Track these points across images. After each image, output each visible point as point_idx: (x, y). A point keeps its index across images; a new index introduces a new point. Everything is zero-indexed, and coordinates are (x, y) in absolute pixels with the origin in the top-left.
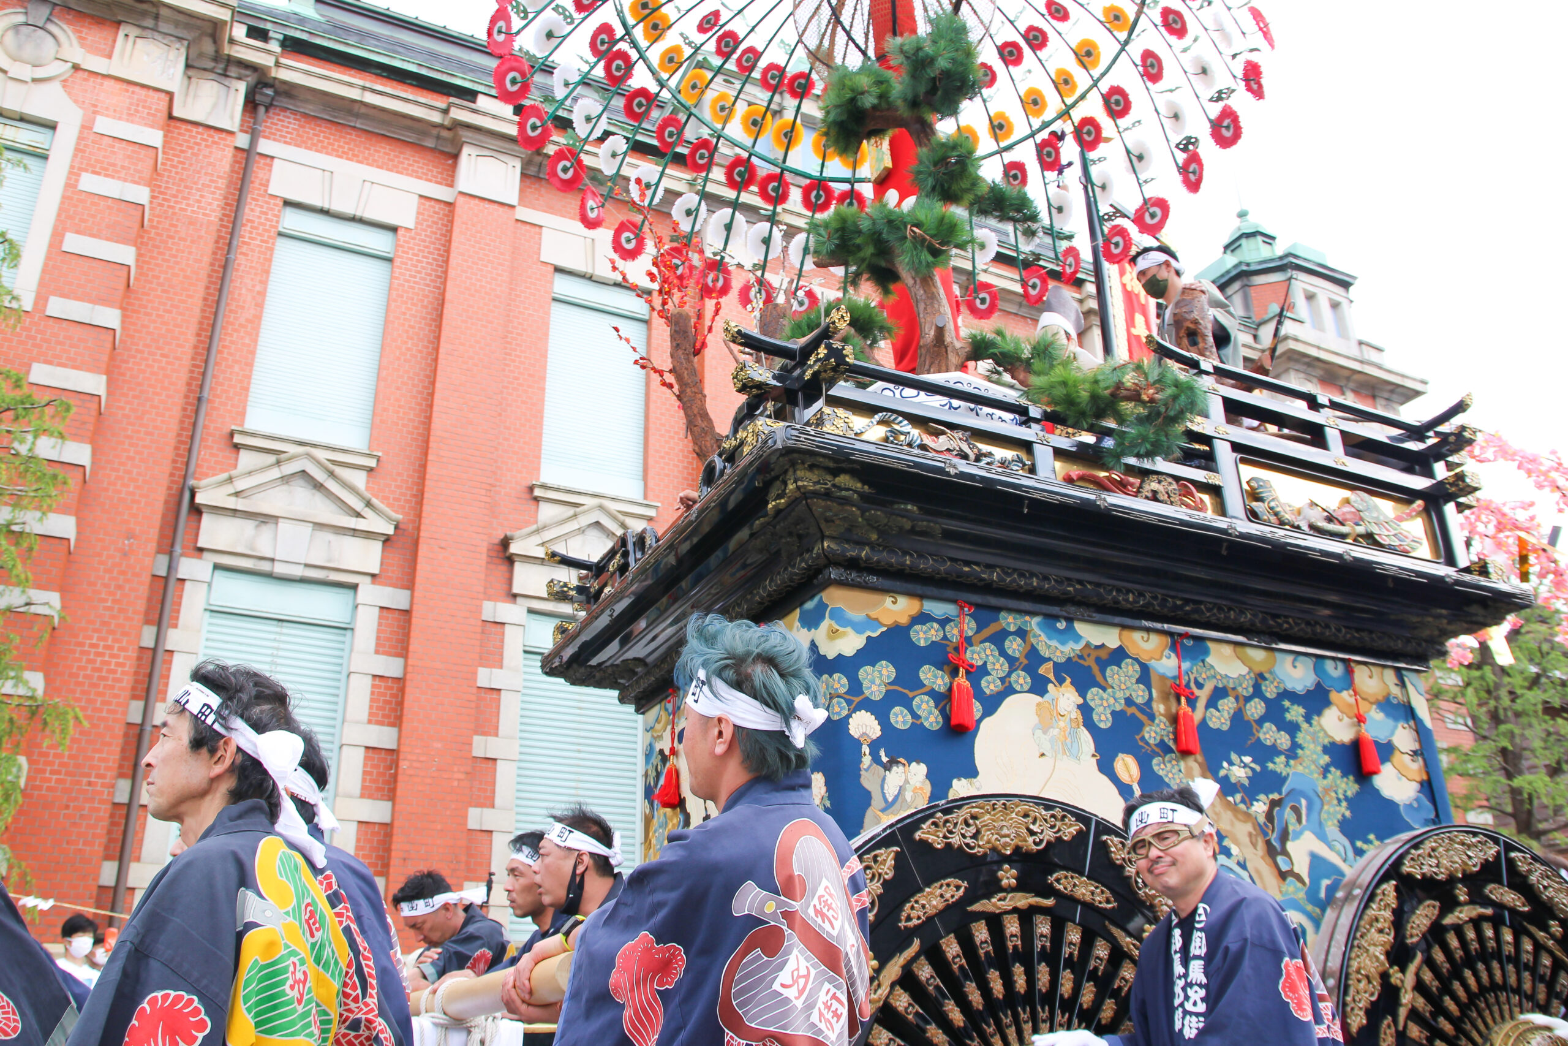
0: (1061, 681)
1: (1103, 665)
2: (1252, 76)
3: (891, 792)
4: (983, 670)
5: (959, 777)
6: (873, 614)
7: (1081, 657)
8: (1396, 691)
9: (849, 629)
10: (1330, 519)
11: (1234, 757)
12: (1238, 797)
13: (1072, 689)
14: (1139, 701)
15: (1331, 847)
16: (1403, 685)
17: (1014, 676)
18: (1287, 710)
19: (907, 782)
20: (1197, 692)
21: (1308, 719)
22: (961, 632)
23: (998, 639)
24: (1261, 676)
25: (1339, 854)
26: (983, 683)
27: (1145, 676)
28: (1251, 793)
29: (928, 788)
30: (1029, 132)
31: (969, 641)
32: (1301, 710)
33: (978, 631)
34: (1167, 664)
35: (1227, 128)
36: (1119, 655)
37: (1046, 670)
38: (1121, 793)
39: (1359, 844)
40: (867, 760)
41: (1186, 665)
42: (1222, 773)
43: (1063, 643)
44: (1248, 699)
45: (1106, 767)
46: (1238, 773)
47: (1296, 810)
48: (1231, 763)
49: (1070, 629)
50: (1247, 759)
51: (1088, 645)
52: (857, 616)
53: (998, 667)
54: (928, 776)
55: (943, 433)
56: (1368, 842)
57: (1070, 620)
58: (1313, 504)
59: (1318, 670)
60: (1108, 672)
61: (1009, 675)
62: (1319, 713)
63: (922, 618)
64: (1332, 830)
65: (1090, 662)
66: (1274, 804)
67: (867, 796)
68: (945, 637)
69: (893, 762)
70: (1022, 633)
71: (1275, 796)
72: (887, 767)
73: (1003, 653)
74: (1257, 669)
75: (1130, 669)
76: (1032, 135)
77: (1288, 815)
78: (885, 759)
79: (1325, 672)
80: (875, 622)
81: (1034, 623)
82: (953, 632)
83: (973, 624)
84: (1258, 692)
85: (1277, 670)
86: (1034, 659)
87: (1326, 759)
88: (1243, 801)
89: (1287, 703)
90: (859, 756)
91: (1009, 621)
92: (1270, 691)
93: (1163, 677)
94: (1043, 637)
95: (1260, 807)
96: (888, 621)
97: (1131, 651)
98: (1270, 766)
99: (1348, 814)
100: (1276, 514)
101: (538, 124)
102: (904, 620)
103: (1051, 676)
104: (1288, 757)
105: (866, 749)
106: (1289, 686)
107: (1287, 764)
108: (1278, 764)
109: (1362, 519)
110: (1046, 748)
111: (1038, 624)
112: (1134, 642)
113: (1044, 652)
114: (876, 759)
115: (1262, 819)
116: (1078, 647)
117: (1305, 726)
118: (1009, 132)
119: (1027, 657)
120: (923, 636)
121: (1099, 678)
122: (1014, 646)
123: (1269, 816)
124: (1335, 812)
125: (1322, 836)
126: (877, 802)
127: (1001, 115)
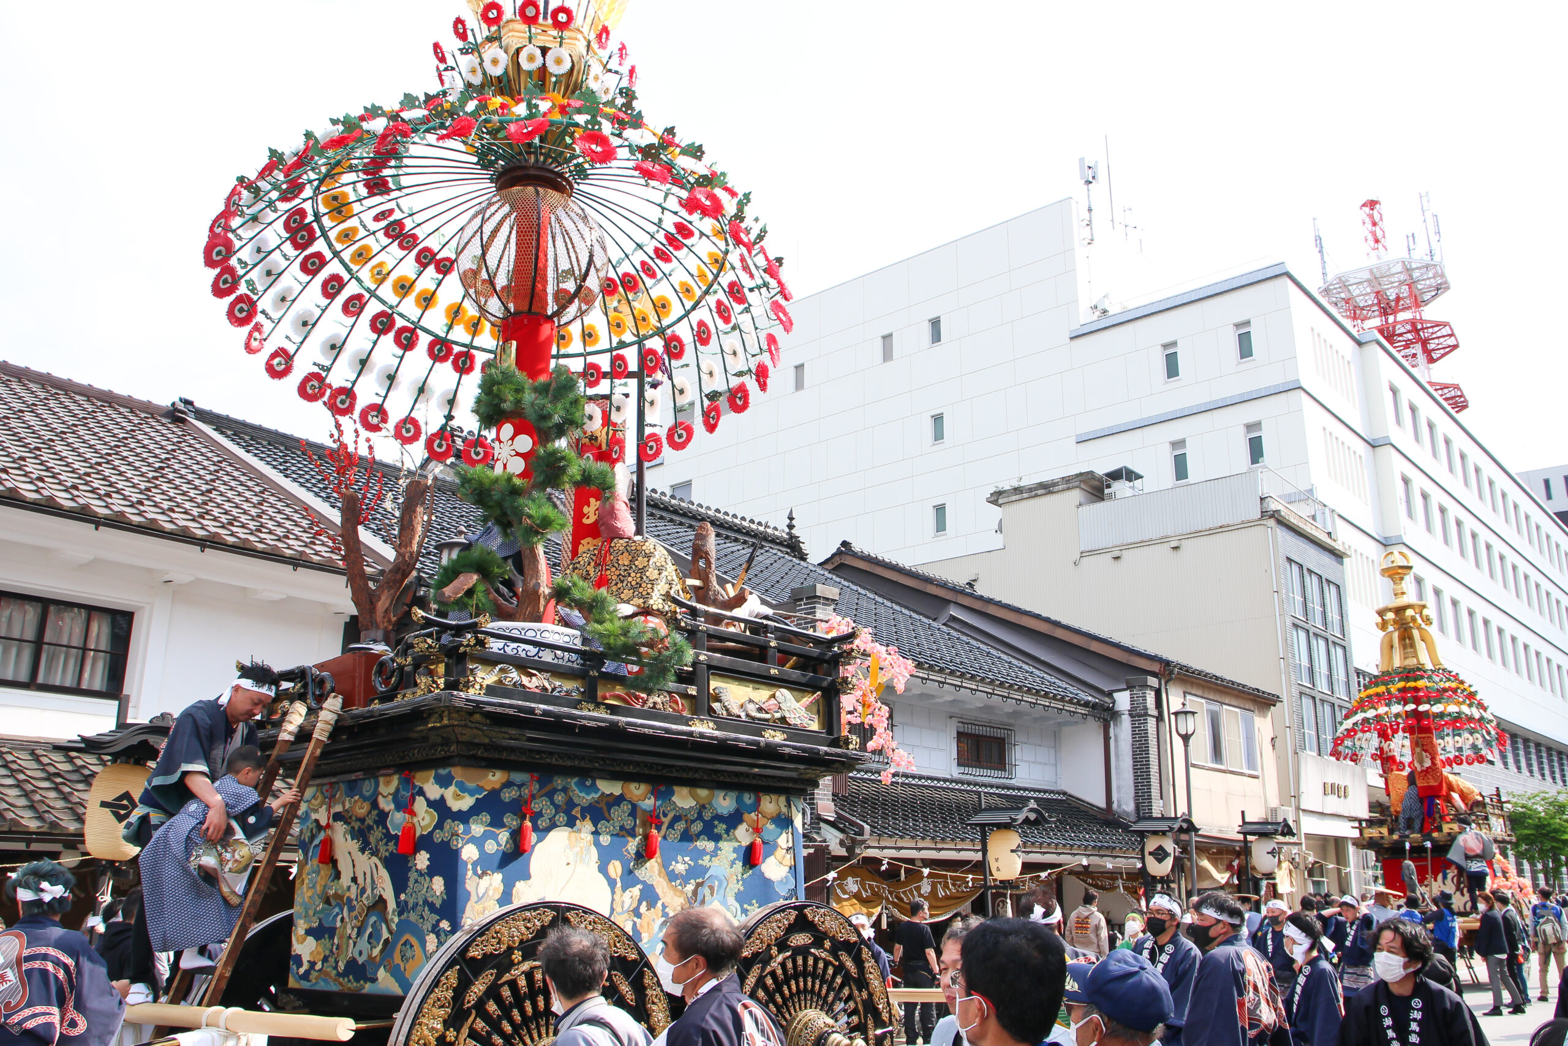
0: (584, 818)
1: (610, 806)
2: (761, 374)
3: (481, 891)
4: (540, 814)
5: (519, 880)
6: (481, 784)
7: (597, 802)
8: (784, 810)
9: (466, 794)
10: (760, 710)
11: (679, 858)
12: (678, 882)
13: (590, 823)
14: (628, 827)
15: (728, 909)
16: (789, 806)
17: (557, 817)
18: (716, 827)
19: (491, 884)
20: (663, 819)
21: (727, 832)
22: (530, 791)
23: (550, 795)
24: (703, 807)
25: (732, 912)
26: (539, 822)
27: (634, 812)
28: (685, 879)
29: (502, 888)
30: (608, 347)
31: (533, 797)
32: (724, 826)
33: (540, 789)
34: (649, 803)
35: (740, 398)
36: (620, 800)
37: (576, 812)
38: (609, 884)
39: (745, 906)
40: (470, 873)
41: (659, 803)
42: (671, 868)
43: (588, 794)
44: (693, 822)
45: (603, 869)
46: (680, 868)
47: (711, 888)
48: (677, 862)
49: (594, 784)
50: (687, 859)
51: (603, 793)
52: (471, 785)
53: (549, 811)
54: (502, 881)
55: (535, 675)
56: (751, 904)
57: (594, 779)
58: (751, 701)
59: (739, 800)
60: (612, 811)
61: (554, 816)
62: (735, 828)
63: (508, 784)
64: (731, 900)
65: (603, 805)
66: (698, 885)
67: (469, 894)
68: (520, 795)
69: (484, 873)
70: (565, 790)
71: (700, 880)
72: (480, 877)
73: (553, 803)
74: (701, 802)
75: (626, 807)
76: (611, 350)
77: (707, 891)
78: (480, 872)
79: (742, 801)
80: (480, 789)
81: (573, 782)
82: (526, 792)
83: (537, 786)
84: (700, 817)
85: (714, 802)
86: (570, 804)
87: (735, 855)
88: (680, 884)
89: (716, 823)
90: (467, 870)
91: (559, 782)
92: (707, 816)
93: (644, 811)
94: (577, 791)
95: (690, 888)
96: (489, 788)
97: (628, 796)
98: (700, 862)
99: (742, 888)
100: (727, 710)
101: (230, 280)
102: (497, 786)
103: (579, 815)
104: (712, 856)
105: (470, 866)
106: (719, 811)
107: (710, 860)
108: (705, 861)
109: (780, 708)
110: (571, 860)
111: (576, 783)
112: (630, 791)
113: (576, 800)
114: (475, 873)
115: (690, 895)
116: (596, 796)
117: (725, 836)
118: (595, 341)
119: (566, 804)
120: (508, 795)
121: (606, 815)
122: (559, 798)
123: (695, 893)
124: (735, 887)
125: (724, 902)
126: (474, 898)
127: (592, 327)
